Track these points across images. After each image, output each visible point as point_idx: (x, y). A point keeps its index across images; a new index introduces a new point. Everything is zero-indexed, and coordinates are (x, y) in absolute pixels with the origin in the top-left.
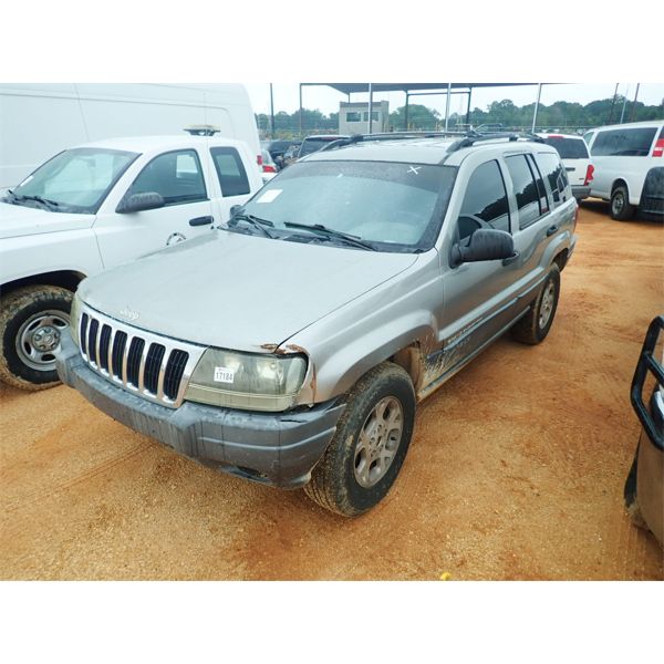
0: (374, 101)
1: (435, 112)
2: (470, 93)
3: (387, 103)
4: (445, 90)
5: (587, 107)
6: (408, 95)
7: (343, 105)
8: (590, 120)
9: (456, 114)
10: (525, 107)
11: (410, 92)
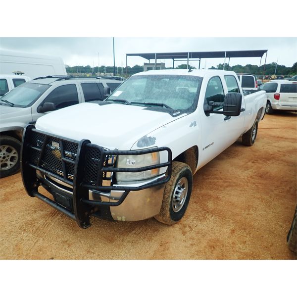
0: (157, 63)
2: (200, 60)
3: (164, 64)
6: (174, 61)
7: (145, 64)
8: (261, 72)
10: (233, 67)
11: (175, 59)
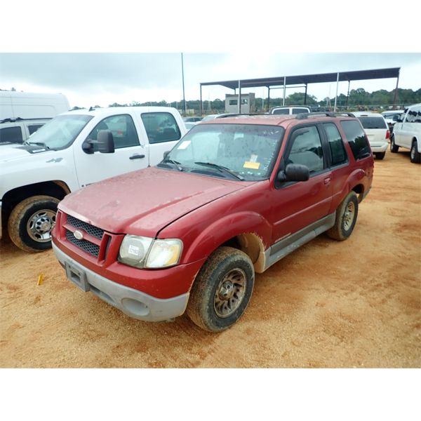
0: (242, 93)
1: (313, 97)
2: (306, 87)
3: (254, 94)
4: (282, 86)
5: (417, 92)
6: (270, 89)
7: (228, 96)
9: (328, 98)
10: (373, 93)
11: (270, 87)
